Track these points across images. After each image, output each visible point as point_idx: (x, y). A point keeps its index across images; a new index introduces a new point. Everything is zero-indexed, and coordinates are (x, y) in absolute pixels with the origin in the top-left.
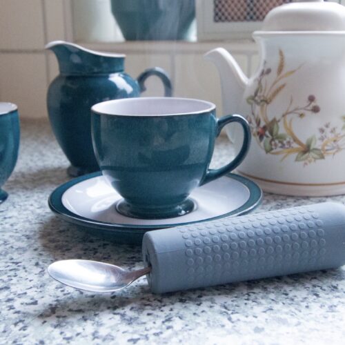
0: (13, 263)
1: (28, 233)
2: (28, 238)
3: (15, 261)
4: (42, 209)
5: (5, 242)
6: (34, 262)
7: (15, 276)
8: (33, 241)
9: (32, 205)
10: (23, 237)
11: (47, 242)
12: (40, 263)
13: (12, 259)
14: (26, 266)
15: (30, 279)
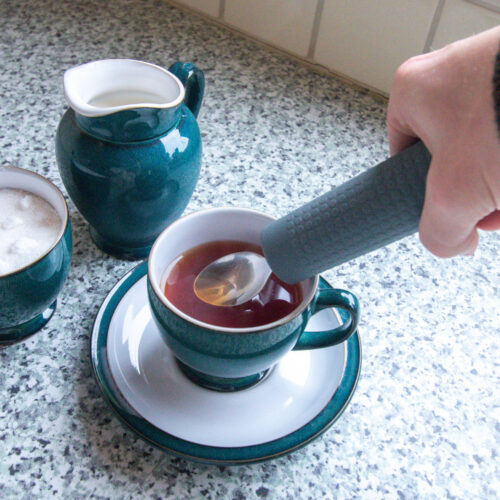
0: (41, 441)
1: (66, 363)
2: (66, 378)
3: (43, 437)
4: (92, 295)
5: (38, 382)
6: (64, 444)
7: (39, 477)
8: (70, 387)
9: (81, 280)
10: (60, 374)
11: (86, 394)
12: (71, 450)
13: (40, 431)
14: (55, 454)
15: (54, 488)
